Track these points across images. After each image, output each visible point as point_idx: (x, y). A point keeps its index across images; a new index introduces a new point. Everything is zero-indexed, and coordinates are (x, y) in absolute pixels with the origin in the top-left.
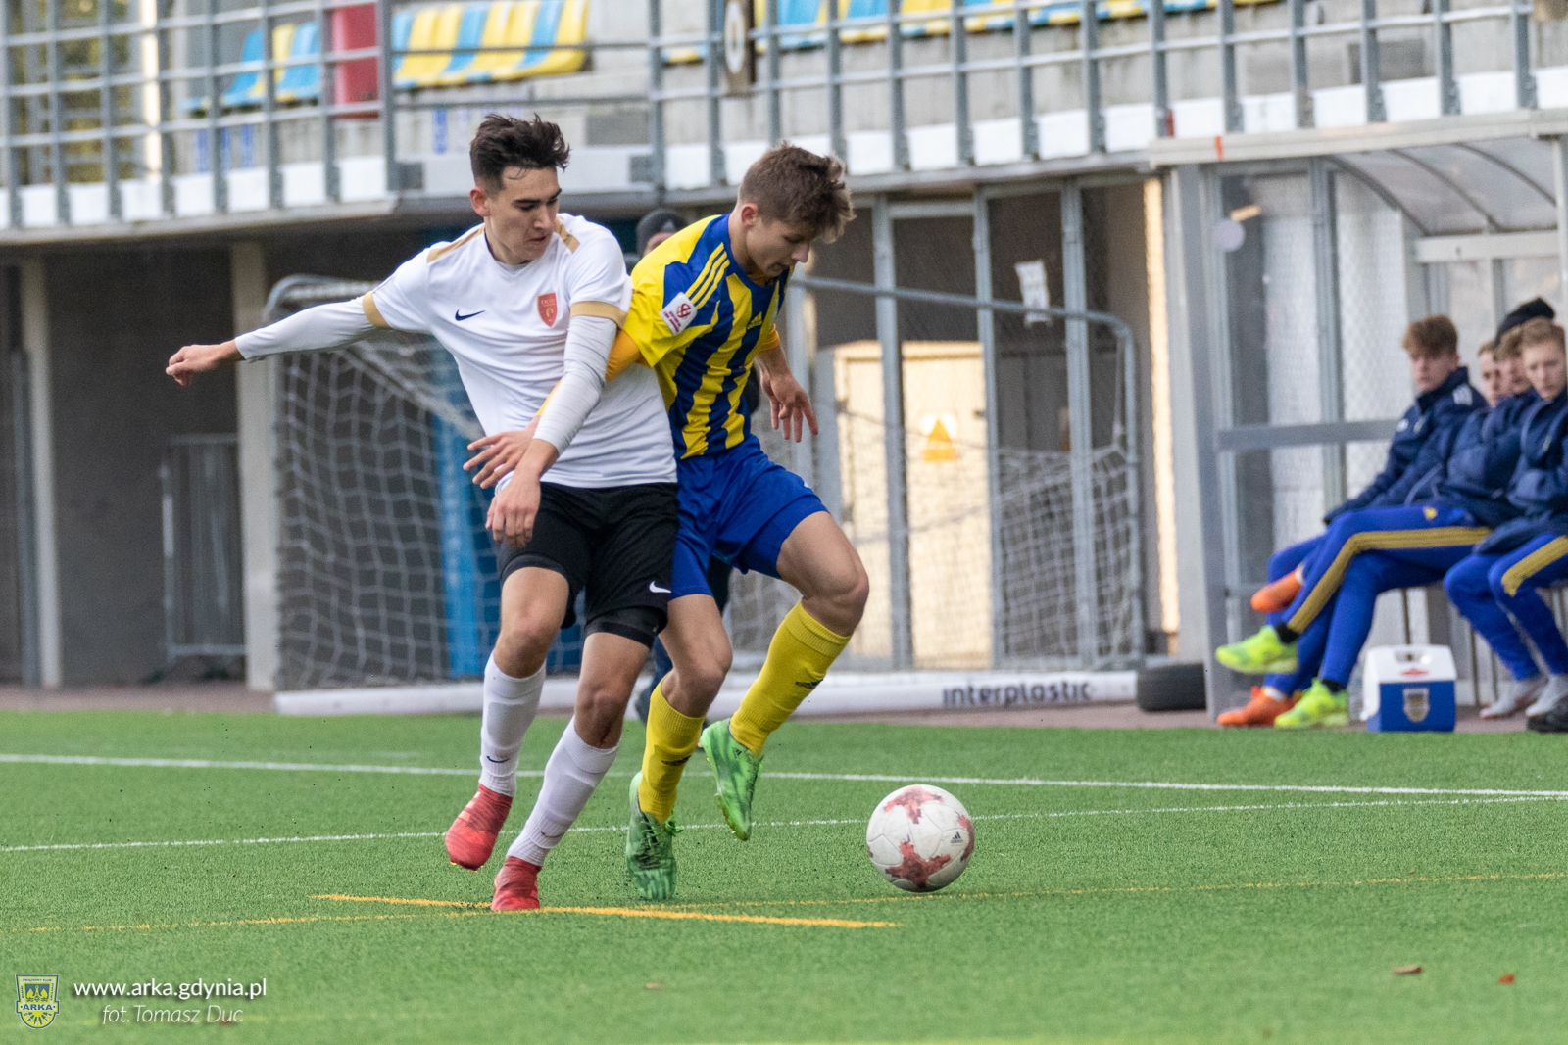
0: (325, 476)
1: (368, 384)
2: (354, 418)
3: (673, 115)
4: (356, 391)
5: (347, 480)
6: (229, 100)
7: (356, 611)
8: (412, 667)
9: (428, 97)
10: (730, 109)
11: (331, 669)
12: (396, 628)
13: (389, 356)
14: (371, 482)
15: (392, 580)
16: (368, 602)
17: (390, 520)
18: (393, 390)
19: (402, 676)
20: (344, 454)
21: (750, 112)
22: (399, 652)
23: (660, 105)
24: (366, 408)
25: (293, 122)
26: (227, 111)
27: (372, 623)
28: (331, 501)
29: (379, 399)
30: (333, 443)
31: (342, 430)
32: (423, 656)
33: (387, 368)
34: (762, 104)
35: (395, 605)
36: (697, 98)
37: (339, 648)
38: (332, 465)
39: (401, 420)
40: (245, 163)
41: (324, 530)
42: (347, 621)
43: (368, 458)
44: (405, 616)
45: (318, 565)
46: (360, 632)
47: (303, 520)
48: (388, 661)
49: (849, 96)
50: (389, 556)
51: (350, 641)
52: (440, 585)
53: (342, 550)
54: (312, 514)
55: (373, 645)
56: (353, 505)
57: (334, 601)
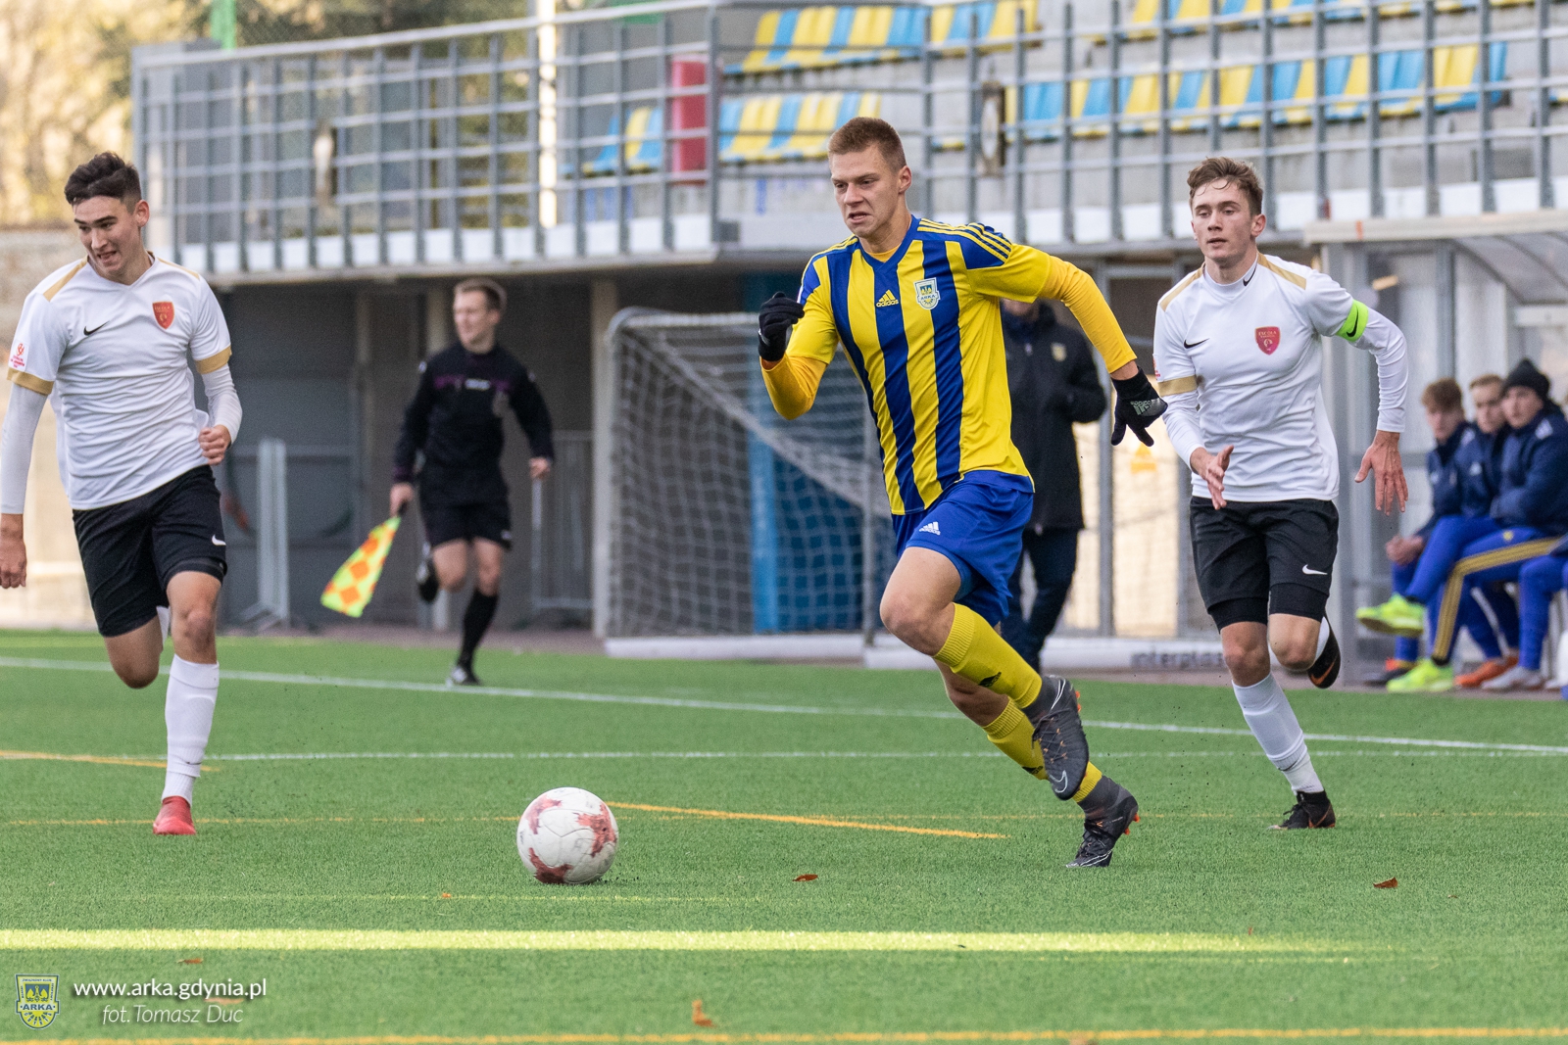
0: (650, 467)
1: (688, 397)
2: (675, 423)
3: (941, 191)
4: (677, 401)
5: (669, 472)
6: (589, 167)
7: (672, 577)
8: (714, 620)
9: (752, 170)
10: (987, 189)
11: (650, 621)
12: (703, 591)
13: (704, 374)
14: (688, 475)
15: (701, 553)
16: (683, 569)
17: (702, 504)
18: (707, 403)
19: (707, 629)
20: (666, 452)
21: (1003, 189)
22: (705, 610)
23: (929, 183)
24: (685, 415)
25: (645, 186)
26: (592, 175)
27: (683, 586)
28: (654, 488)
29: (696, 409)
30: (657, 442)
31: (666, 432)
32: (725, 613)
33: (703, 384)
34: (1011, 182)
35: (702, 572)
36: (960, 178)
37: (657, 605)
38: (658, 461)
39: (712, 426)
40: (602, 216)
41: (648, 511)
42: (664, 583)
43: (685, 455)
44: (712, 583)
45: (644, 539)
46: (675, 594)
47: (633, 503)
48: (696, 617)
49: (1079, 180)
50: (699, 533)
51: (666, 600)
52: (744, 558)
53: (661, 527)
54: (640, 498)
55: (685, 604)
56: (672, 491)
57: (655, 568)
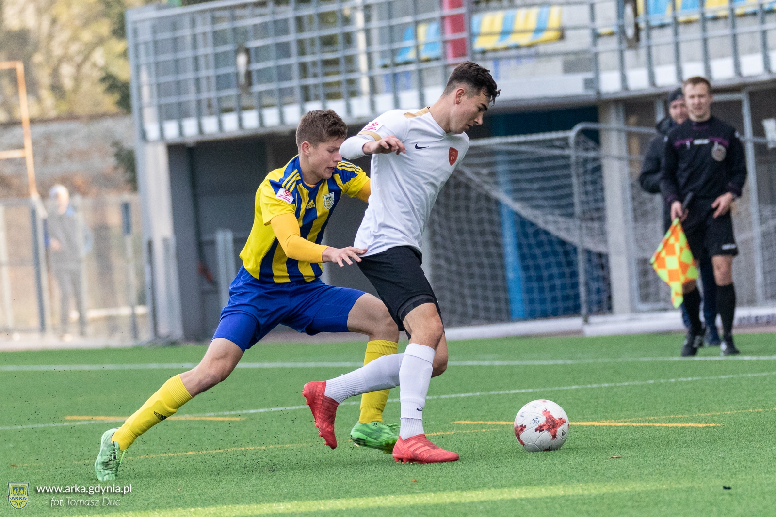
0: (450, 229)
1: (468, 188)
2: (462, 203)
3: (603, 59)
4: (462, 191)
5: (460, 231)
6: (399, 59)
7: (466, 292)
8: (493, 315)
9: (490, 55)
10: (629, 55)
11: (456, 318)
12: (485, 299)
13: (477, 174)
14: (472, 233)
15: (482, 277)
16: (472, 287)
17: (480, 249)
18: (479, 190)
19: (489, 320)
20: (458, 220)
21: (638, 56)
22: (487, 309)
23: (596, 55)
24: (467, 198)
25: (428, 69)
26: (397, 65)
27: (474, 297)
28: (453, 242)
29: (473, 194)
30: (453, 215)
31: (457, 209)
32: (499, 311)
33: (477, 179)
34: (643, 52)
35: (484, 288)
36: (613, 51)
37: (459, 309)
38: (454, 225)
39: (483, 203)
40: (407, 88)
41: (451, 255)
42: (462, 296)
43: (469, 221)
44: (489, 293)
45: (449, 271)
46: (469, 301)
47: (441, 251)
48: (482, 314)
49: (683, 47)
50: (481, 265)
51: (464, 305)
52: (504, 278)
53: (459, 264)
54: (445, 248)
55: (475, 307)
56: (463, 243)
57: (456, 287)
